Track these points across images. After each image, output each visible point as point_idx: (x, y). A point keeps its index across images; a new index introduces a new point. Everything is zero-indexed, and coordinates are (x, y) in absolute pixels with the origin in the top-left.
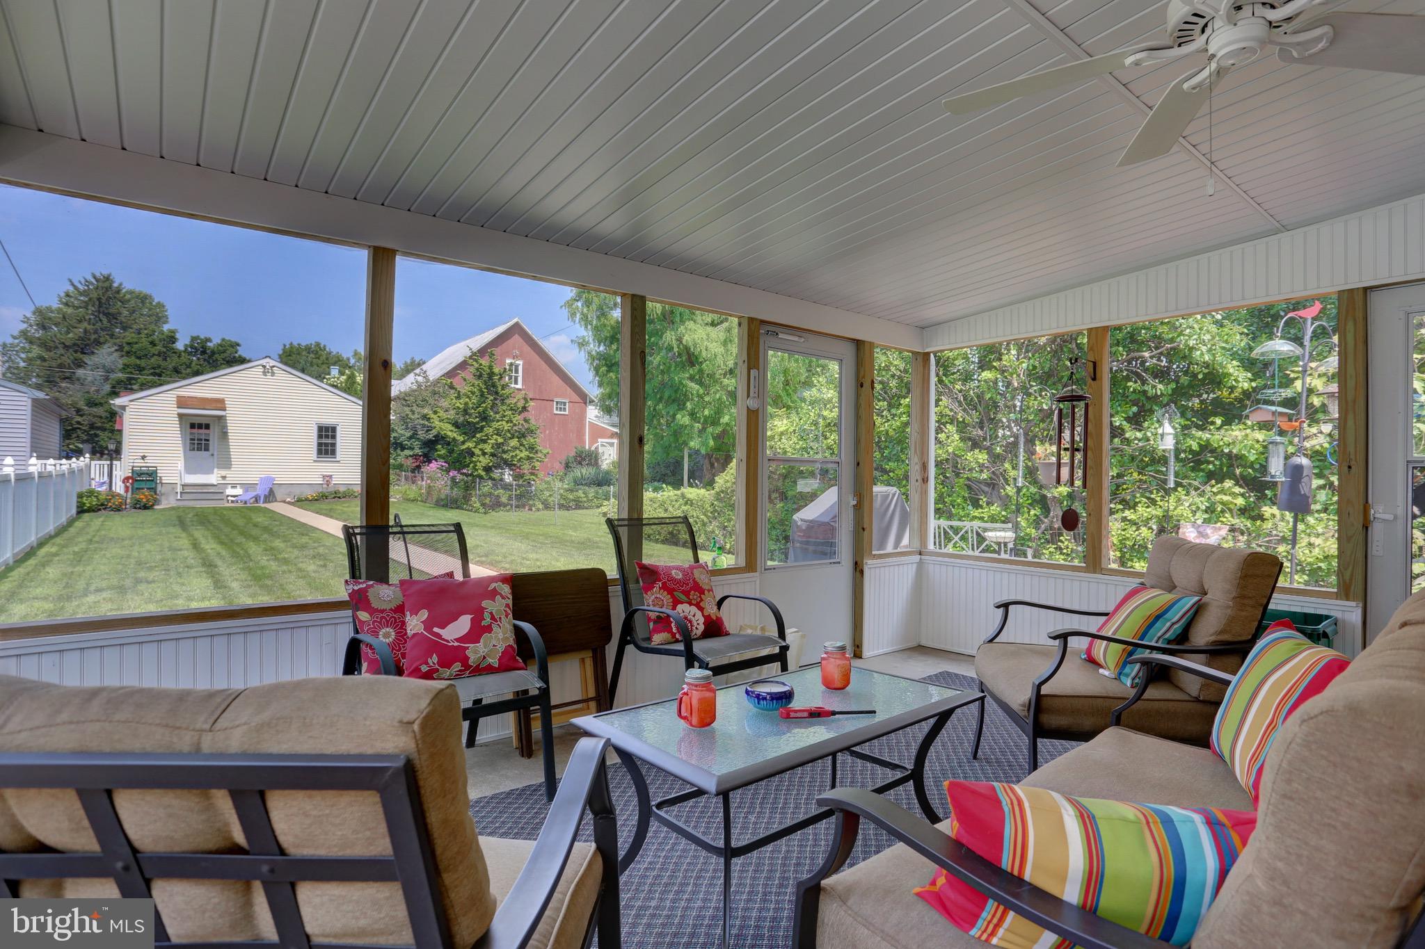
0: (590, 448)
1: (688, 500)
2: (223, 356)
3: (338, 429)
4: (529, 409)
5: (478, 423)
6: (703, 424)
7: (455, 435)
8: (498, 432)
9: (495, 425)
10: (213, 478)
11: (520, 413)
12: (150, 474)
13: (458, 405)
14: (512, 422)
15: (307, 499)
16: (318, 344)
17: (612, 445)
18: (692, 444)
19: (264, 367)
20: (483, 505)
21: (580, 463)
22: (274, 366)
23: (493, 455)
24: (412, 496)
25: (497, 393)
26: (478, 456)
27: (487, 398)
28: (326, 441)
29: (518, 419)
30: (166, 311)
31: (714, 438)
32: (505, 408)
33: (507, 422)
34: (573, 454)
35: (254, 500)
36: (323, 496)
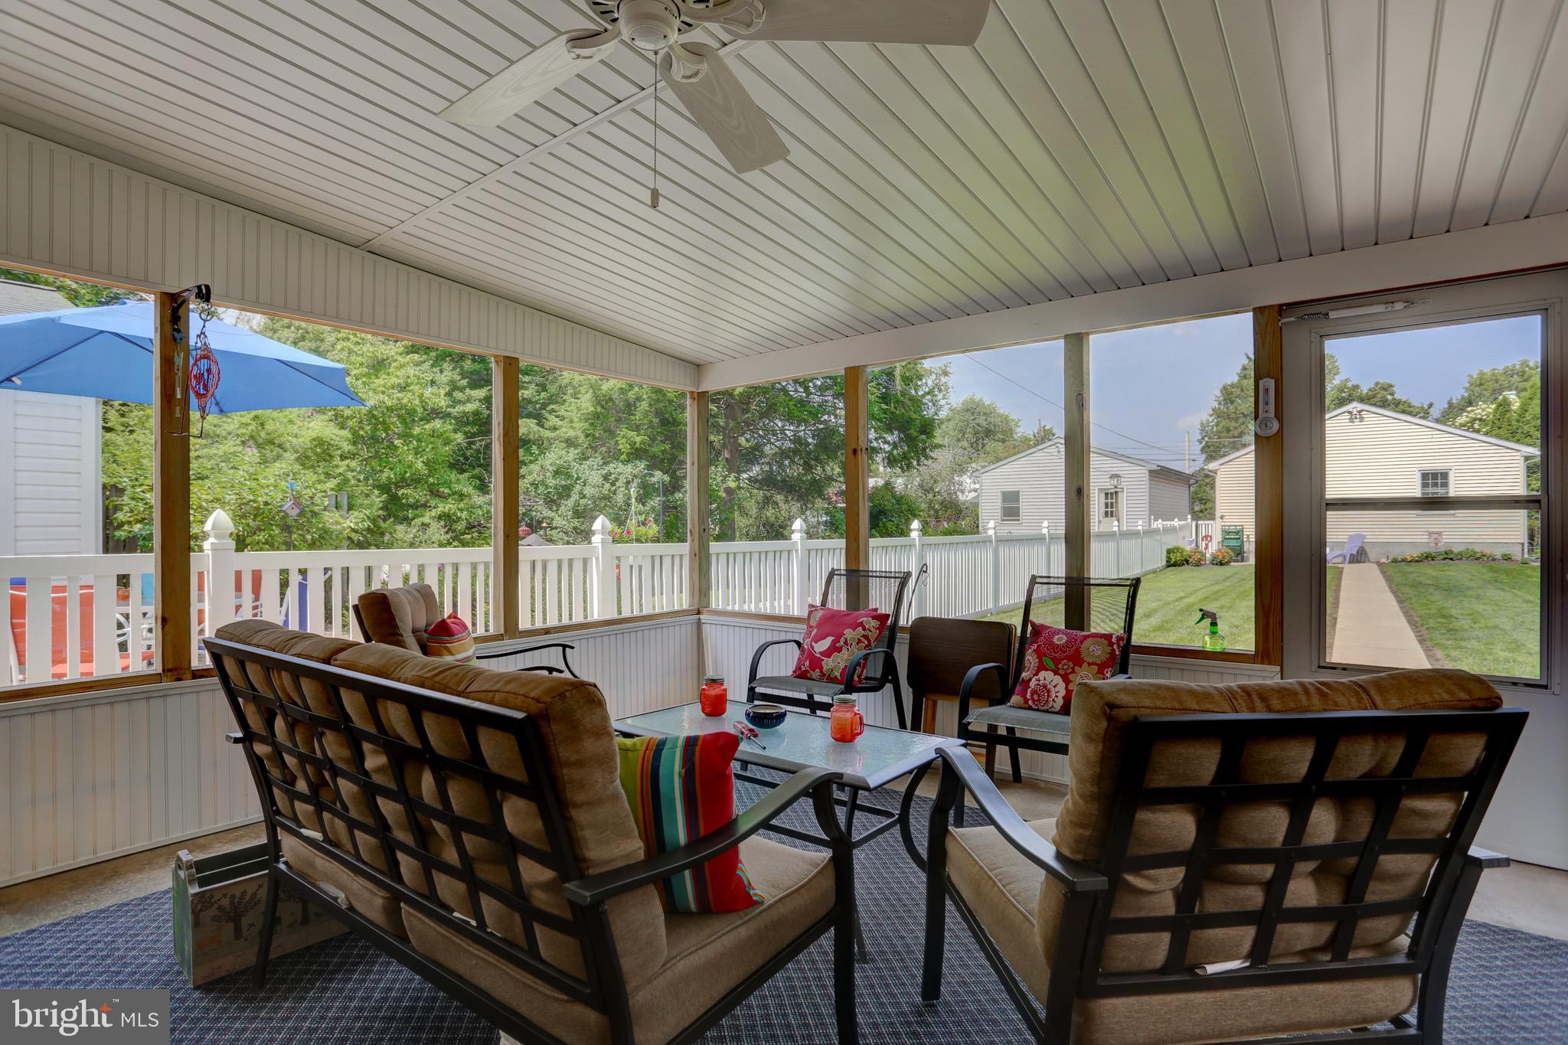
3: (1451, 475)
12: (1237, 533)
15: (1404, 560)
19: (1350, 412)
22: (1362, 411)
28: (1435, 490)
35: (1340, 559)
36: (1428, 558)
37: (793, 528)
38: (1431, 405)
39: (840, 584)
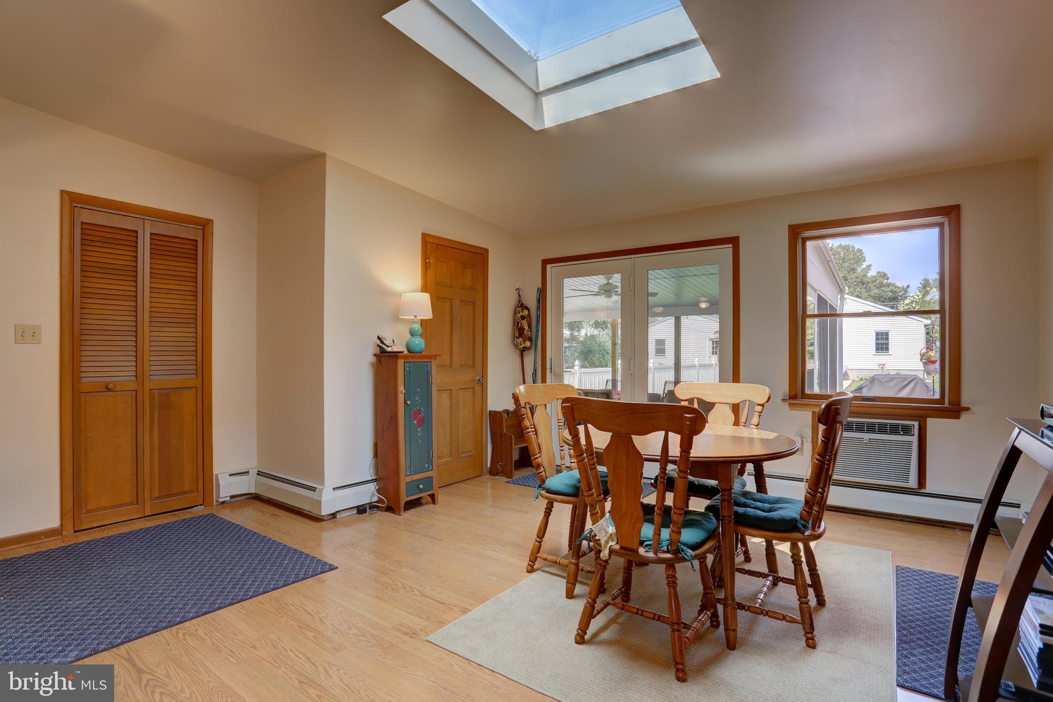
2: (875, 284)
3: (890, 334)
28: (882, 342)
30: (863, 254)
37: (575, 364)
38: (908, 287)
39: (610, 383)
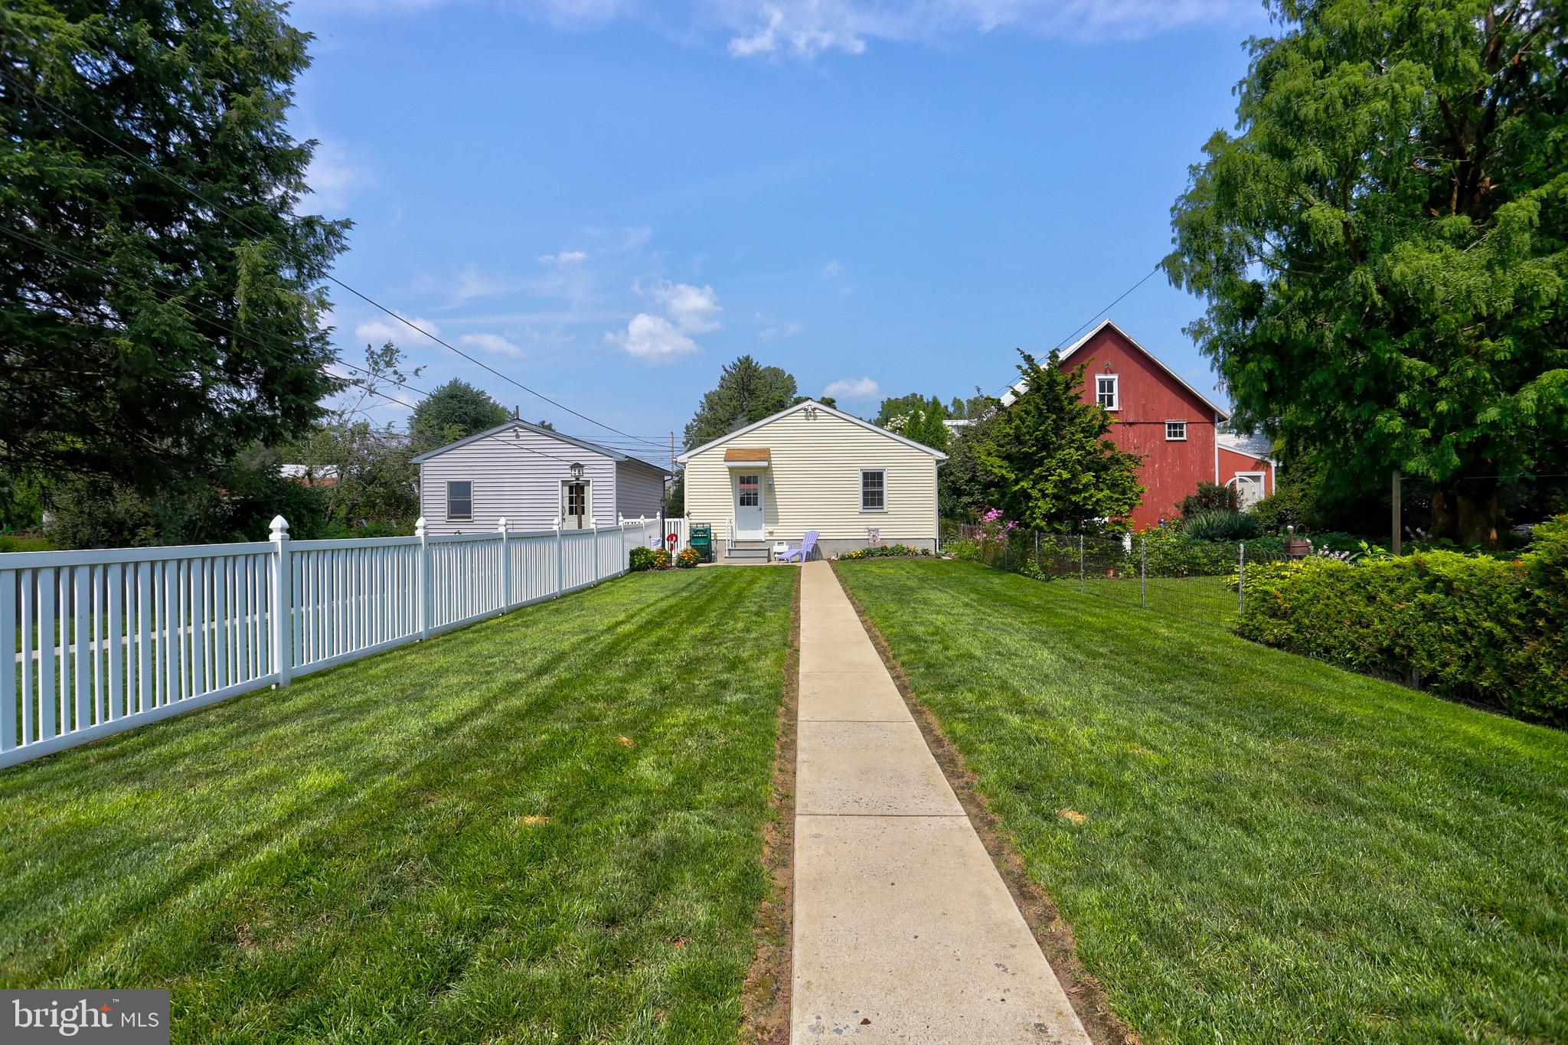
0: (1220, 484)
1: (1438, 579)
3: (885, 475)
4: (1110, 428)
5: (1035, 453)
6: (1433, 431)
7: (1004, 472)
8: (1064, 463)
9: (1060, 455)
10: (760, 535)
11: (1097, 435)
12: (704, 531)
13: (1008, 430)
14: (1084, 448)
15: (850, 557)
16: (914, 395)
17: (1256, 479)
18: (1411, 466)
19: (806, 410)
20: (1044, 568)
21: (1206, 506)
22: (815, 409)
23: (1056, 497)
24: (967, 553)
25: (1062, 409)
26: (1037, 499)
27: (1048, 418)
28: (873, 489)
29: (1094, 444)
31: (1460, 453)
32: (1073, 429)
33: (1077, 449)
34: (1195, 493)
35: (797, 558)
36: (868, 554)
